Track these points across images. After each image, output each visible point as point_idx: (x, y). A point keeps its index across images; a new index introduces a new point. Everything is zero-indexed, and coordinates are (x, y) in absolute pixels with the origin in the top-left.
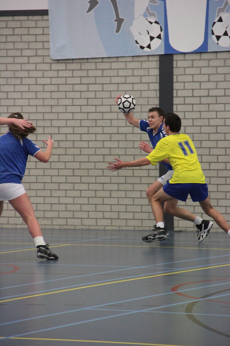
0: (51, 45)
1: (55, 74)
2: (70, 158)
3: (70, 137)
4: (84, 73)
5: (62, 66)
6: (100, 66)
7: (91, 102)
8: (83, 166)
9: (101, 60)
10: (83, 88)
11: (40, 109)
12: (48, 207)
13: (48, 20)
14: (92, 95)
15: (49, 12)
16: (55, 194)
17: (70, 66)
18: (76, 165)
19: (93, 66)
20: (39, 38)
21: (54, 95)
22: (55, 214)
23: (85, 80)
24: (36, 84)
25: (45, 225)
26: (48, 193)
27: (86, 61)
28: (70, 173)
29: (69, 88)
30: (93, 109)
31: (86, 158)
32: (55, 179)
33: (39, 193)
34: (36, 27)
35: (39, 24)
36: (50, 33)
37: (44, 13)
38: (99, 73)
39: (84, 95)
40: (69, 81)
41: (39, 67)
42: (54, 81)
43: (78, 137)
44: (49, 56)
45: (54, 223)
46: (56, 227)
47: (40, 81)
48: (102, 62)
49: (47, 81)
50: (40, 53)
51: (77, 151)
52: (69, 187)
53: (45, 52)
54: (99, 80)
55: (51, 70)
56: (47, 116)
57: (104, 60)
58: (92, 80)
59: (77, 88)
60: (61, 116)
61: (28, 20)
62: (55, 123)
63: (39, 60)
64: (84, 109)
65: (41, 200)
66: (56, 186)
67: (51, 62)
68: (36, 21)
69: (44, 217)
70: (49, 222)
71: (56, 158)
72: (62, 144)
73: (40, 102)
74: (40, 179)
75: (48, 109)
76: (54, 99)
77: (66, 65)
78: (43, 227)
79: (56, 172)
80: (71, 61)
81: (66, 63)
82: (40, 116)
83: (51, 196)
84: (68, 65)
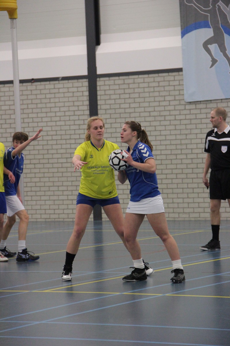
0: (185, 92)
1: (188, 112)
2: (201, 170)
4: (209, 111)
5: (193, 106)
6: (220, 105)
9: (221, 101)
10: (208, 121)
11: (178, 137)
12: (186, 205)
13: (182, 75)
15: (183, 70)
16: (190, 196)
17: (199, 106)
19: (215, 105)
20: (177, 88)
21: (188, 127)
22: (191, 210)
24: (175, 120)
25: (185, 218)
26: (185, 196)
27: (210, 102)
29: (198, 121)
32: (190, 186)
33: (180, 196)
34: (174, 80)
35: (177, 78)
36: (184, 83)
37: (180, 70)
40: (199, 116)
41: (177, 107)
42: (188, 117)
44: (184, 100)
45: (191, 216)
46: (192, 219)
47: (178, 117)
48: (222, 102)
49: (183, 117)
50: (177, 98)
52: (200, 190)
53: (181, 97)
55: (185, 109)
56: (183, 142)
57: (223, 101)
59: (204, 121)
60: (193, 141)
61: (169, 76)
62: (189, 146)
63: (177, 102)
65: (181, 200)
66: (191, 190)
67: (185, 103)
68: (174, 76)
69: (184, 212)
70: (187, 216)
71: (190, 171)
72: (195, 161)
73: (178, 132)
74: (179, 186)
75: (184, 137)
76: (187, 129)
77: (196, 106)
78: (183, 219)
79: (191, 181)
80: (199, 103)
81: (196, 104)
82: (179, 142)
83: (188, 198)
84: (197, 105)
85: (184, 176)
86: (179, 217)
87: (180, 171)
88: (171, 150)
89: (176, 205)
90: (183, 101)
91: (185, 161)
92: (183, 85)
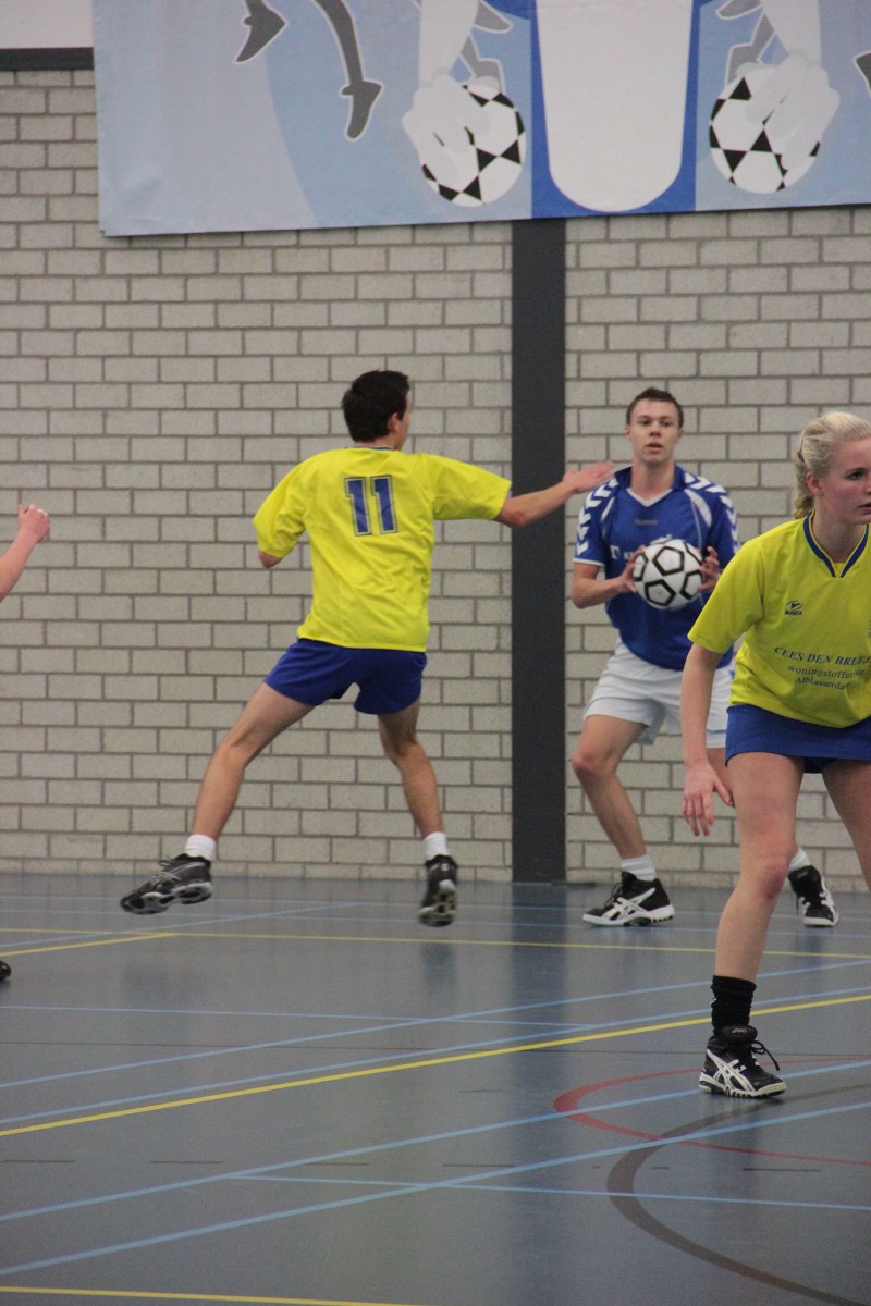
0: (103, 181)
1: (118, 290)
2: (176, 608)
3: (173, 529)
4: (229, 289)
5: (146, 261)
6: (289, 261)
7: (253, 396)
8: (224, 636)
9: (293, 240)
10: (227, 343)
11: (62, 423)
12: (90, 793)
13: (92, 87)
14: (259, 369)
15: (97, 58)
16: (114, 741)
17: (177, 262)
18: (198, 635)
19: (261, 261)
20: (59, 156)
21: (117, 370)
22: (117, 820)
23: (231, 316)
24: (47, 328)
25: (80, 860)
26: (90, 740)
27: (236, 242)
28: (174, 663)
29: (170, 343)
30: (261, 423)
31: (233, 609)
32: (115, 688)
33: (58, 740)
34: (46, 114)
35: (60, 101)
36: (101, 135)
37: (78, 59)
38: (286, 288)
39: (230, 370)
40: (173, 316)
41: (58, 263)
42: (116, 317)
43: (204, 529)
44: (96, 222)
45: (111, 854)
46: (120, 868)
47: (60, 317)
48: (298, 246)
49: (87, 316)
50: (60, 210)
51: (202, 583)
52: (171, 715)
53: (80, 209)
54: (285, 315)
55: (102, 275)
56: (87, 450)
57: (306, 240)
58: (258, 315)
59: (200, 343)
60: (141, 450)
61: (17, 86)
62: (117, 476)
63: (60, 236)
64: (228, 422)
65: (62, 766)
66: (120, 715)
67: (101, 243)
68: (47, 90)
69: (75, 831)
70: (92, 849)
71: (120, 608)
72: (145, 556)
73: (63, 396)
74: (60, 687)
75: (92, 423)
76: (112, 383)
77: (160, 258)
78: (71, 867)
79: (120, 661)
80: (180, 243)
81: (160, 250)
82: (62, 450)
83: (102, 751)
84: (168, 257)
85: (83, 635)
86: (49, 857)
87: (65, 608)
88: (20, 490)
89: (35, 792)
90: (91, 228)
91: (91, 555)
92: (95, 141)
